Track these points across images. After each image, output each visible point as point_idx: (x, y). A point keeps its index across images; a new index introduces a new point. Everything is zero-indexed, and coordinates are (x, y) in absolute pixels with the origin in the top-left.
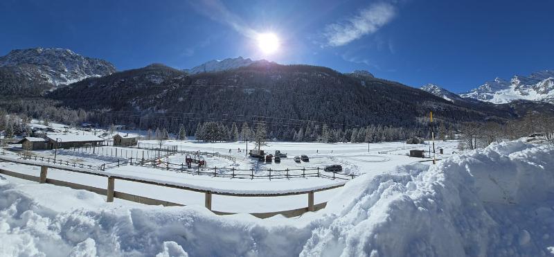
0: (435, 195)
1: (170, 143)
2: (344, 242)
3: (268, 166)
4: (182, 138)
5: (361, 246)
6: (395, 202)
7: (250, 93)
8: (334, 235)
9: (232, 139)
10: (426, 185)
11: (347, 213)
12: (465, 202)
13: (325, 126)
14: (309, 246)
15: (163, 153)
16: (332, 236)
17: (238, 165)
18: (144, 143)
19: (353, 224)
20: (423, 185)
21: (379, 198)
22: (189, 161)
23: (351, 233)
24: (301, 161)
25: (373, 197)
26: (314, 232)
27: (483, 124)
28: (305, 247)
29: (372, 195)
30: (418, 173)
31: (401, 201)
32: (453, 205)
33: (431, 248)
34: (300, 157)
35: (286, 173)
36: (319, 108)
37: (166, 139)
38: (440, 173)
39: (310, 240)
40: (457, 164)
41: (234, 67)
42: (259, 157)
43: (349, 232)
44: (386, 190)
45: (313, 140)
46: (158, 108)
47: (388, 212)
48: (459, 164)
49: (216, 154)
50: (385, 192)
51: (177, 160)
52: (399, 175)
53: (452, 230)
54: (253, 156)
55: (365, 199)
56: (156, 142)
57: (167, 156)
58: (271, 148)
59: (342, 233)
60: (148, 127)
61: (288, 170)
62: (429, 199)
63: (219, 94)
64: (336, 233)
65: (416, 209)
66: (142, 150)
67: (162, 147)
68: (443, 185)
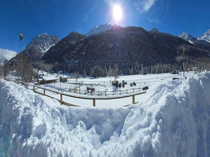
0: (185, 97)
1: (80, 80)
2: (145, 115)
3: (120, 89)
4: (85, 77)
5: (154, 116)
6: (169, 96)
7: (111, 47)
8: (141, 111)
9: (105, 76)
10: (181, 91)
11: (148, 102)
12: (198, 104)
13: (142, 65)
14: (129, 116)
15: (78, 86)
16: (140, 112)
17: (107, 90)
18: (70, 80)
19: (150, 106)
20: (180, 91)
21: (162, 95)
22: (88, 89)
23: (148, 110)
24: (133, 85)
25: (159, 95)
26: (132, 110)
27: (207, 59)
28: (127, 116)
29: (159, 94)
30: (177, 85)
31: (171, 96)
32: (193, 106)
33: (183, 125)
34: (132, 83)
35: (126, 92)
36: (139, 54)
37: (78, 78)
38: (187, 85)
39: (130, 114)
40: (196, 80)
41: (104, 30)
42: (116, 85)
43: (148, 109)
44: (165, 91)
45: (137, 73)
46: (75, 60)
47: (166, 101)
48: (197, 80)
49: (99, 85)
50: (164, 92)
51: (83, 88)
52: (169, 85)
53: (192, 118)
54: (114, 84)
55: (155, 96)
56: (74, 80)
57: (79, 87)
58: (121, 79)
59: (145, 110)
60: (71, 71)
61: (127, 90)
62: (183, 99)
63: (98, 49)
64: (142, 110)
65: (177, 102)
66: (69, 84)
67: (77, 82)
68: (189, 92)
